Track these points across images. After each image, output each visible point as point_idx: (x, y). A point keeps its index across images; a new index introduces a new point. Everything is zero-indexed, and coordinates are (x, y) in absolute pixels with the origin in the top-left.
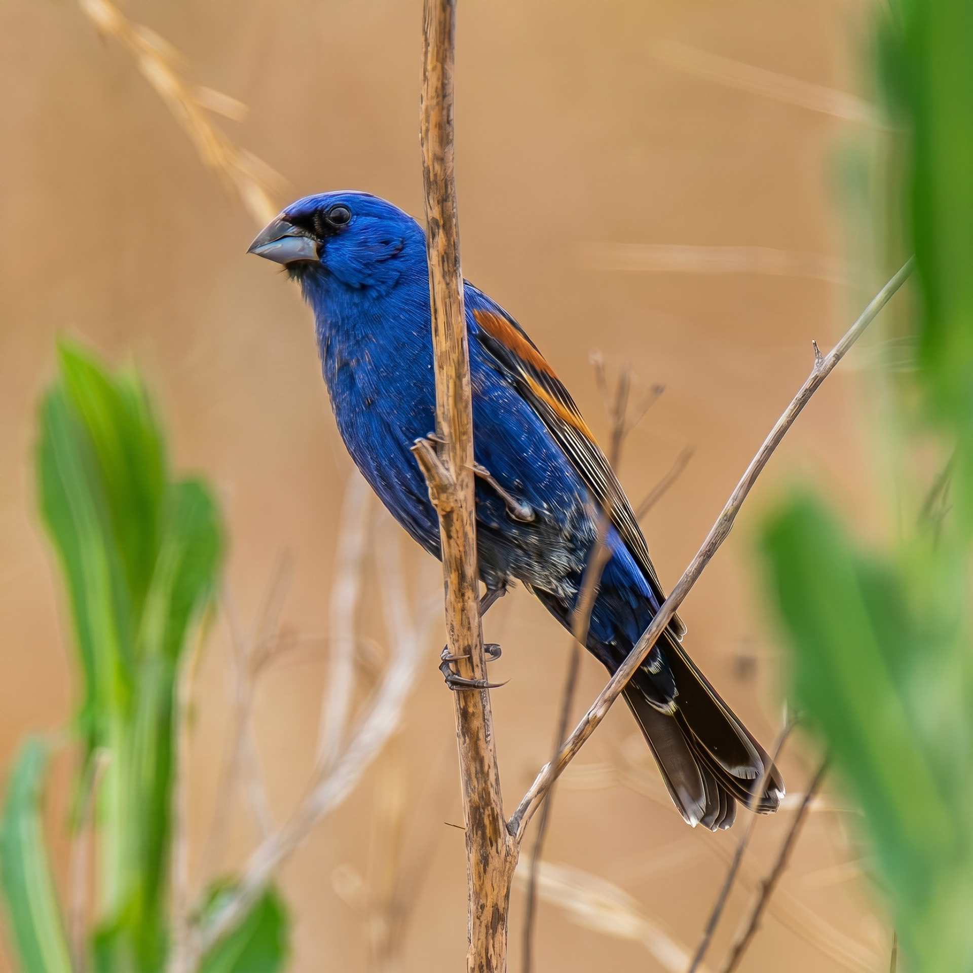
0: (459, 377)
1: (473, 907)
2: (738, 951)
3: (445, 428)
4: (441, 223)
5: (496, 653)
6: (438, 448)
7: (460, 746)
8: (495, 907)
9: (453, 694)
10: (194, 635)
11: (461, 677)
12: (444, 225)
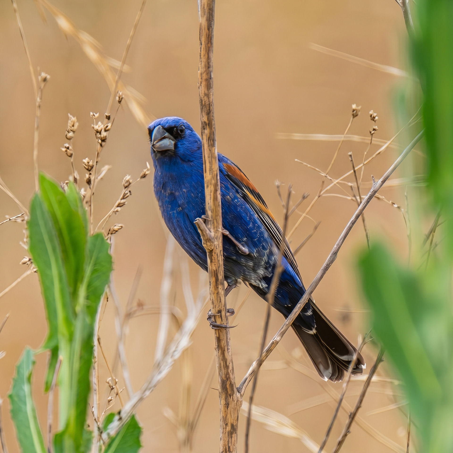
0: (216, 191)
1: (222, 424)
3: (209, 213)
4: (207, 122)
5: (233, 313)
6: (207, 221)
7: (215, 354)
8: (232, 425)
9: (213, 331)
11: (216, 323)
12: (209, 124)
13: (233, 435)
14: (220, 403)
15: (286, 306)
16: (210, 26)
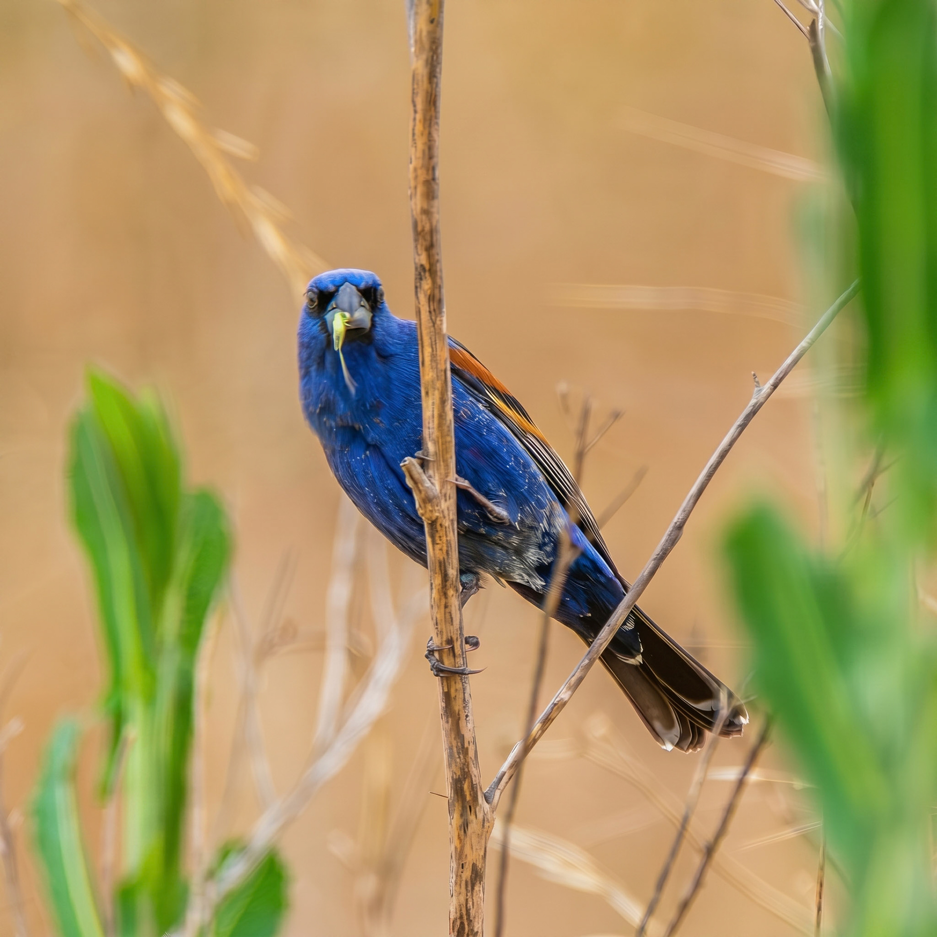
0: (443, 402)
1: (454, 865)
2: (685, 906)
3: (431, 447)
4: (427, 267)
5: (476, 644)
6: (425, 463)
7: (442, 726)
8: (474, 865)
9: (438, 681)
10: (211, 627)
11: (443, 664)
12: (430, 270)
13: (476, 888)
14: (450, 823)
15: (582, 616)
16: (433, 75)
